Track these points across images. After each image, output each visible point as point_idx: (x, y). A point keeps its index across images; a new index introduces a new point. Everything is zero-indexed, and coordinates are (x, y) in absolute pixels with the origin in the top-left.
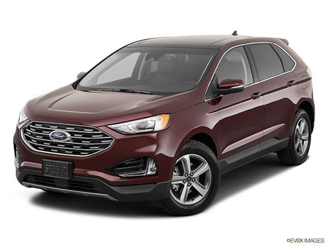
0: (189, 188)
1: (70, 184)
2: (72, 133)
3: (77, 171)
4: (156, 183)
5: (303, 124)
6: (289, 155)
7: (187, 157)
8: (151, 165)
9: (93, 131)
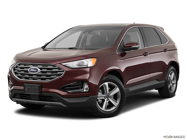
0: (108, 101)
1: (40, 98)
2: (41, 69)
3: (44, 89)
4: (89, 97)
5: (173, 74)
6: (165, 91)
7: (106, 84)
8: (86, 86)
9: (53, 67)
